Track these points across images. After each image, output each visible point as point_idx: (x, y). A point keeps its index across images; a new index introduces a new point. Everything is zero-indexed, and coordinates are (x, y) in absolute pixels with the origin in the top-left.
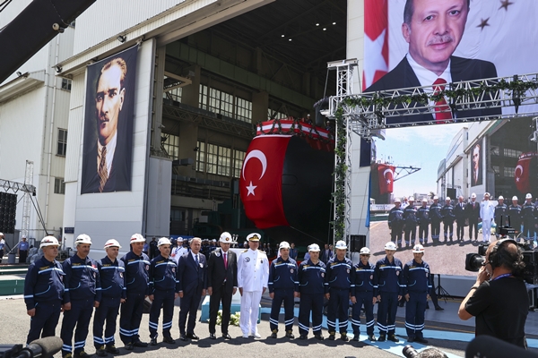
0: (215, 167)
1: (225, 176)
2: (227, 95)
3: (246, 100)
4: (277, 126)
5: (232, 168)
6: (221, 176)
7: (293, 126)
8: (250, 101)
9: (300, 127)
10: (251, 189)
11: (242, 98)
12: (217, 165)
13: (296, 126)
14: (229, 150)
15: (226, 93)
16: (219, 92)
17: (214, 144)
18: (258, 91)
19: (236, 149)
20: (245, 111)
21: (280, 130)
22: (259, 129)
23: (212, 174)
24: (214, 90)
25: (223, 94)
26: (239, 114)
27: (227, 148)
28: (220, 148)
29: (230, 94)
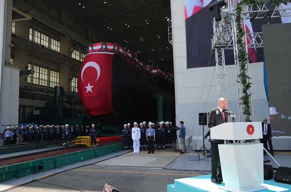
0: (38, 80)
1: (44, 86)
2: (45, 36)
3: (56, 40)
4: (104, 47)
5: (49, 81)
6: (42, 86)
7: (114, 47)
8: (58, 41)
9: (118, 48)
10: (89, 88)
11: (54, 39)
12: (39, 79)
13: (116, 47)
14: (46, 70)
15: (44, 34)
16: (39, 33)
17: (37, 66)
18: (64, 35)
19: (51, 69)
20: (56, 46)
21: (106, 49)
22: (90, 48)
23: (36, 84)
24: (36, 32)
25: (42, 35)
26: (52, 48)
27: (45, 68)
28: (41, 68)
29: (46, 35)
